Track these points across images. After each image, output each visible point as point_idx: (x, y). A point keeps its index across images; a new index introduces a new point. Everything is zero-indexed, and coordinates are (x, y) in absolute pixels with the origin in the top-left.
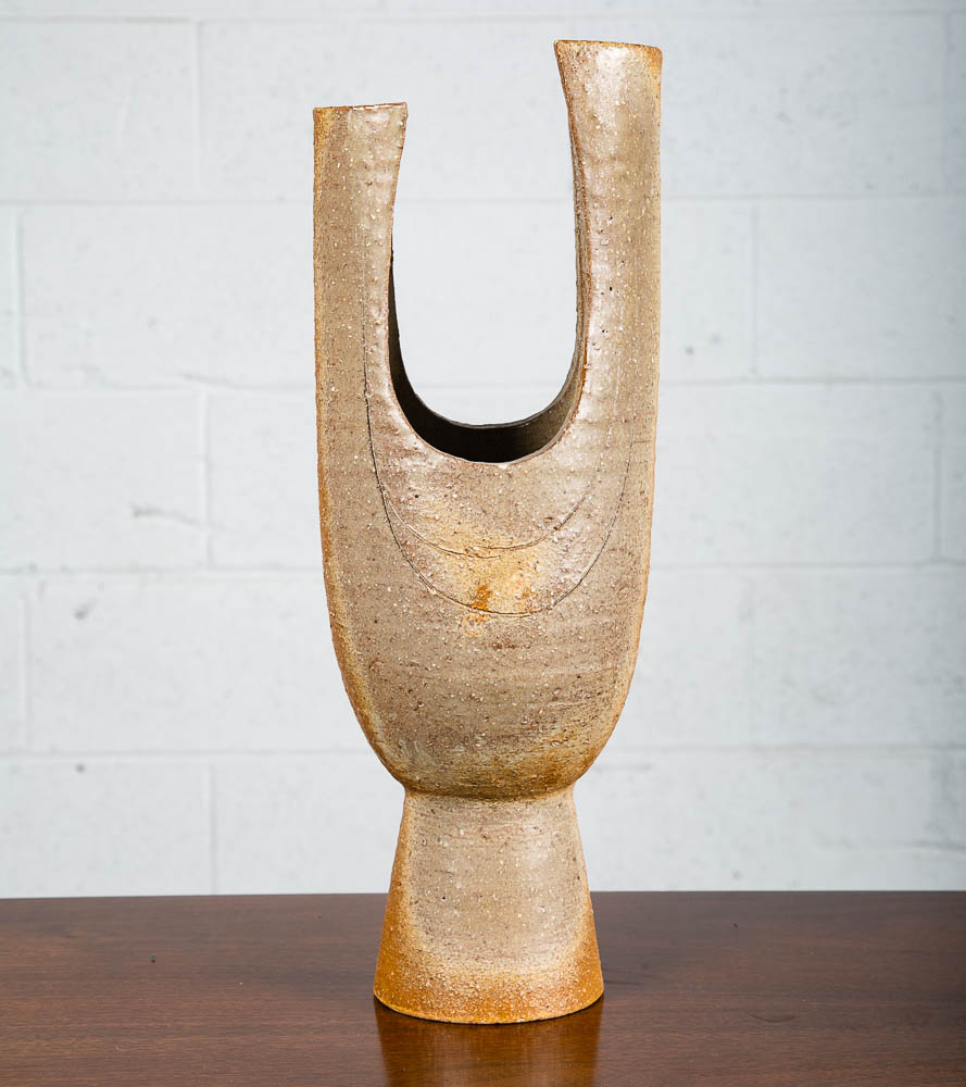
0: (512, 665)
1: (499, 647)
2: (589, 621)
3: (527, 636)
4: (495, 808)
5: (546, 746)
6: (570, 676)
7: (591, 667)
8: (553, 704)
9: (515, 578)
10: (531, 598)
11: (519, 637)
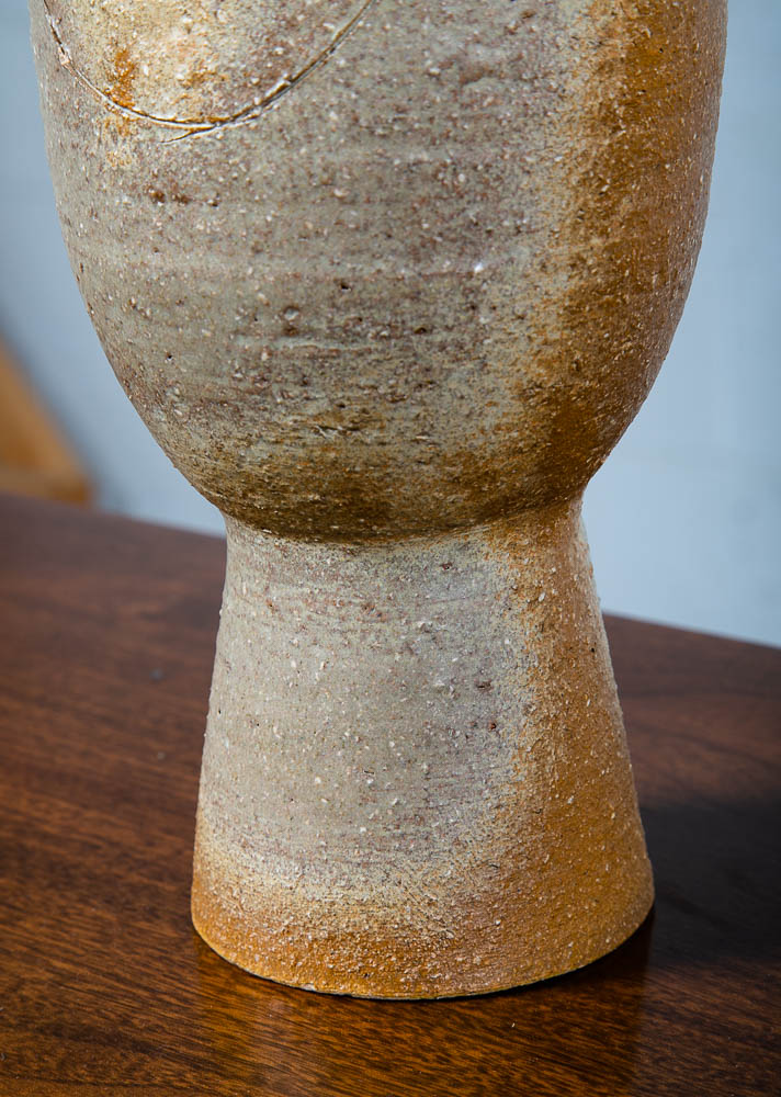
0: (185, 242)
1: (159, 197)
2: (359, 153)
3: (209, 178)
4: (284, 550)
5: (310, 437)
6: (317, 281)
7: (380, 265)
8: (290, 344)
9: (177, 36)
10: (209, 86)
11: (191, 177)
